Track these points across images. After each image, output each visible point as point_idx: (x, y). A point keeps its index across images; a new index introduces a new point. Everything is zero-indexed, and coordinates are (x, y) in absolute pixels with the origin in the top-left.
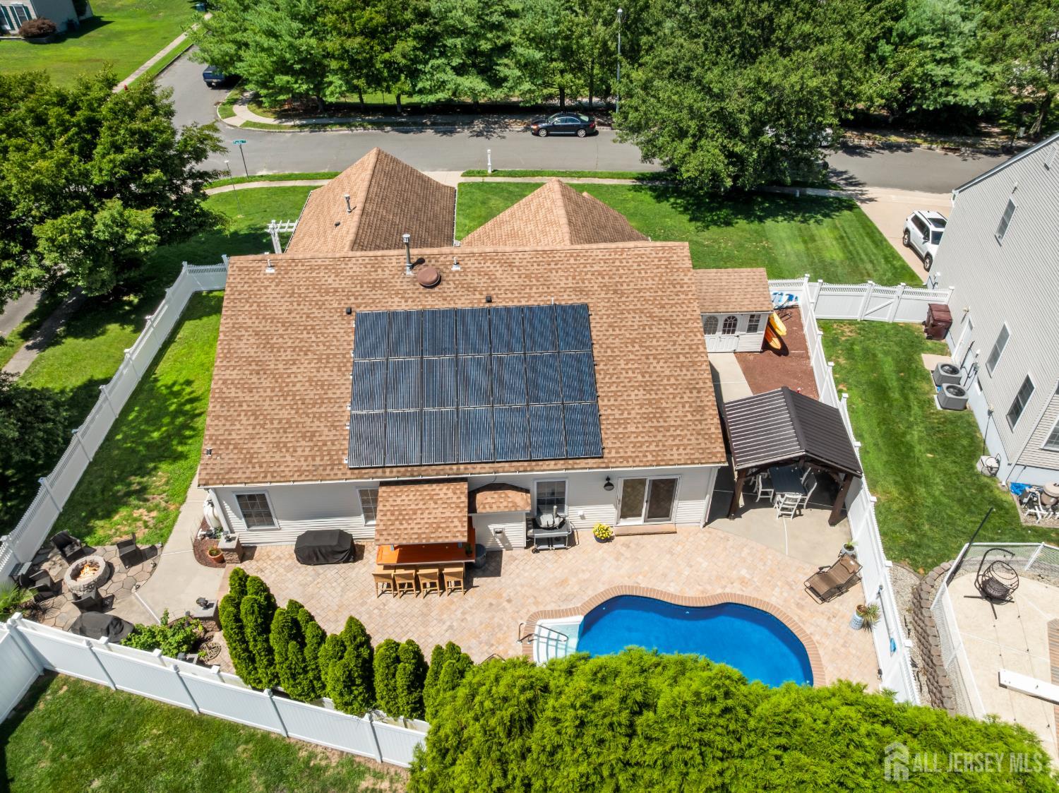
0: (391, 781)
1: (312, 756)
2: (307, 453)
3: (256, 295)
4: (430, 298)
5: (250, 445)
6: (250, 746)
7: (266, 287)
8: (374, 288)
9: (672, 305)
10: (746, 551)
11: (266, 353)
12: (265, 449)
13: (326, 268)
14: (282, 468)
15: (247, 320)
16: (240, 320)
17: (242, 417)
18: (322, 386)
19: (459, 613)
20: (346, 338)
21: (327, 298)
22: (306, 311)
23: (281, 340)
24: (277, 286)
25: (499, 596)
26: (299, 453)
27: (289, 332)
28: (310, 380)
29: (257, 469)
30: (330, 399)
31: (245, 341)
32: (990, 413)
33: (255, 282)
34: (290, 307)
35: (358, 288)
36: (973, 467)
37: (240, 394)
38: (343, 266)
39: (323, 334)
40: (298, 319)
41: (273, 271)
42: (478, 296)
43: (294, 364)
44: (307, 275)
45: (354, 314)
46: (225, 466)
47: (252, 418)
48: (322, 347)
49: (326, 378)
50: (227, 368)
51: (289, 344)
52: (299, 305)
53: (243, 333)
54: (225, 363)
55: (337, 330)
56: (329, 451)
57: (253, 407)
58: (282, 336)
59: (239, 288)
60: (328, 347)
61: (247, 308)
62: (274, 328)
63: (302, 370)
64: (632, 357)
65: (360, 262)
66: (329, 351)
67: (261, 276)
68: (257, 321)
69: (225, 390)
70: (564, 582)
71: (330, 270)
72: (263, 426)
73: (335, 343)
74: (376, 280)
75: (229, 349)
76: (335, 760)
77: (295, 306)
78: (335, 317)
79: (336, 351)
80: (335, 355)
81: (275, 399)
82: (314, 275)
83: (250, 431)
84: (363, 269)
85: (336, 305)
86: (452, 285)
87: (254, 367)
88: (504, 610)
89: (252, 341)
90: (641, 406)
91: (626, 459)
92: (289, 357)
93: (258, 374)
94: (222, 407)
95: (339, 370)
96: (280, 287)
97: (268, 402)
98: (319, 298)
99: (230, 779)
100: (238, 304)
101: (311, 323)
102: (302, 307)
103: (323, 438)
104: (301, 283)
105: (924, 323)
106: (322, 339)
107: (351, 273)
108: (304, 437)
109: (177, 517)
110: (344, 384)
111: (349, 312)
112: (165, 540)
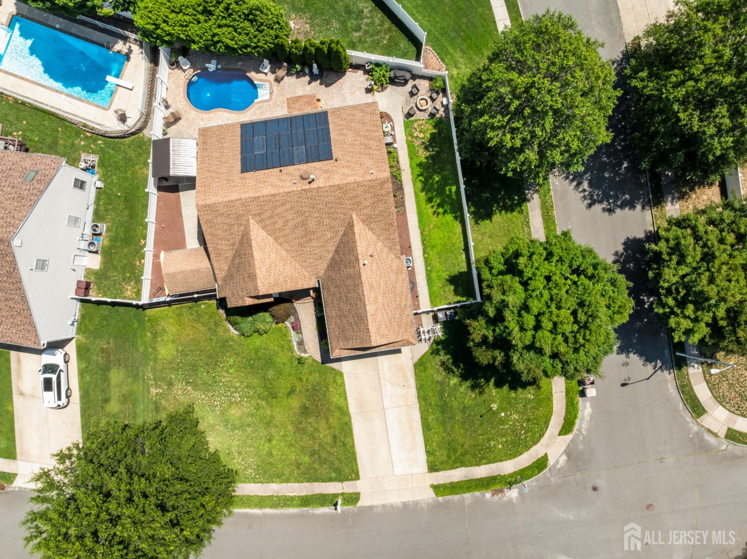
4: (305, 169)
20: (335, 151)
21: (346, 164)
22: (353, 159)
27: (358, 150)
28: (346, 135)
30: (338, 131)
34: (360, 159)
38: (342, 177)
39: (345, 151)
40: (356, 155)
48: (344, 147)
51: (357, 146)
52: (357, 161)
55: (339, 153)
60: (341, 147)
63: (350, 139)
73: (339, 149)
74: (328, 173)
79: (338, 146)
81: (358, 129)
85: (342, 162)
91: (233, 126)
92: (356, 142)
95: (335, 140)
98: (349, 164)
101: (350, 155)
102: (355, 160)
103: (338, 119)
107: (338, 174)
109: (405, 132)
110: (333, 135)
111: (336, 160)
112: (404, 121)
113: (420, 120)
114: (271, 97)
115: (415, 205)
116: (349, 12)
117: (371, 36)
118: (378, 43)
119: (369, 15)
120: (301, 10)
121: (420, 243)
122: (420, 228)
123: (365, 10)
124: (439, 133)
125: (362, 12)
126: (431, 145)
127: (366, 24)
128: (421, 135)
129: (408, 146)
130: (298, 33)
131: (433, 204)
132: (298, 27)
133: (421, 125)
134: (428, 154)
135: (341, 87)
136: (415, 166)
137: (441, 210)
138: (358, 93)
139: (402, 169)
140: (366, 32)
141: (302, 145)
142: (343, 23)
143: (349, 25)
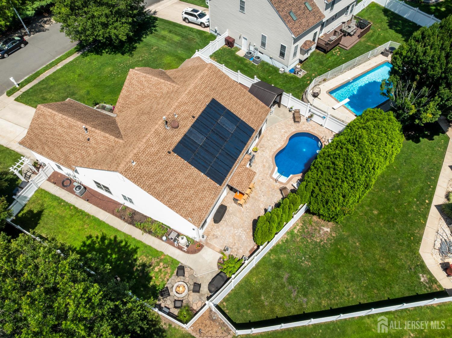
0: (298, 226)
1: (282, 241)
2: (209, 194)
3: (141, 173)
4: (182, 130)
5: (196, 207)
6: (272, 255)
7: (140, 169)
8: (166, 140)
9: (227, 82)
10: (277, 126)
11: (167, 184)
12: (200, 204)
13: (147, 148)
14: (209, 203)
15: (149, 182)
16: (148, 184)
17: (185, 204)
18: (190, 176)
19: (260, 192)
20: (178, 159)
21: (159, 155)
22: (159, 164)
23: (165, 177)
24: (142, 165)
25: (260, 181)
26: (207, 196)
27: (163, 173)
28: (186, 178)
29: (205, 209)
30: (196, 177)
31: (157, 187)
32: (271, 58)
33: (135, 171)
34: (154, 167)
35: (163, 145)
36: (279, 73)
37: (176, 200)
38: (150, 143)
39: (172, 164)
40: (161, 168)
41: (135, 163)
42: (190, 119)
43: (176, 179)
44: (145, 154)
45: (171, 152)
46: (198, 217)
47: (187, 201)
48: (177, 168)
49: (188, 173)
50: (163, 198)
51: (168, 176)
52: (155, 164)
53: (153, 186)
54: (161, 198)
55: (174, 160)
56: (212, 188)
57: (184, 199)
58: (163, 176)
59: (134, 177)
60: (178, 166)
61: (144, 179)
62: (159, 176)
63: (180, 178)
64: (234, 103)
65: (153, 137)
66: (179, 167)
67: (134, 167)
68: (152, 179)
69: (171, 203)
70: (264, 166)
71: (149, 147)
72: (192, 200)
73: (178, 164)
74: (163, 138)
75: (157, 193)
76: (286, 236)
77: (155, 165)
78: (169, 158)
79: (181, 165)
80: (182, 166)
81: (185, 191)
82: (147, 153)
83: (191, 204)
84: (156, 138)
85: (164, 155)
86: (182, 121)
87: (169, 190)
88: (265, 182)
89: (159, 185)
90: (247, 112)
91: (258, 126)
92: (173, 179)
93: (172, 191)
94: (177, 207)
95: (188, 169)
96: (144, 165)
97: (185, 194)
98: (157, 157)
99: (279, 262)
100: (140, 181)
101: (165, 165)
102: (157, 164)
103: (207, 186)
104: (147, 158)
105: (226, 44)
106: (173, 166)
107: (155, 143)
108: (203, 191)
109: (169, 256)
110: (194, 170)
111: (169, 153)
112: (179, 262)
113: (170, 277)
114: (273, 178)
115: (111, 224)
116: (311, 283)
117: (276, 289)
118: (265, 290)
119: (298, 300)
120: (336, 244)
121: (83, 209)
122: (93, 216)
123: (305, 299)
124: (146, 287)
125: (305, 295)
126: (143, 271)
127: (290, 292)
128: (156, 269)
129: (157, 251)
130: (316, 229)
131: (99, 240)
132: (322, 232)
133: (165, 275)
134: (138, 263)
135: (245, 231)
136: (138, 245)
137: (88, 242)
138: (231, 240)
139: (145, 234)
140: (283, 286)
141: (203, 144)
142: (304, 271)
143: (299, 275)
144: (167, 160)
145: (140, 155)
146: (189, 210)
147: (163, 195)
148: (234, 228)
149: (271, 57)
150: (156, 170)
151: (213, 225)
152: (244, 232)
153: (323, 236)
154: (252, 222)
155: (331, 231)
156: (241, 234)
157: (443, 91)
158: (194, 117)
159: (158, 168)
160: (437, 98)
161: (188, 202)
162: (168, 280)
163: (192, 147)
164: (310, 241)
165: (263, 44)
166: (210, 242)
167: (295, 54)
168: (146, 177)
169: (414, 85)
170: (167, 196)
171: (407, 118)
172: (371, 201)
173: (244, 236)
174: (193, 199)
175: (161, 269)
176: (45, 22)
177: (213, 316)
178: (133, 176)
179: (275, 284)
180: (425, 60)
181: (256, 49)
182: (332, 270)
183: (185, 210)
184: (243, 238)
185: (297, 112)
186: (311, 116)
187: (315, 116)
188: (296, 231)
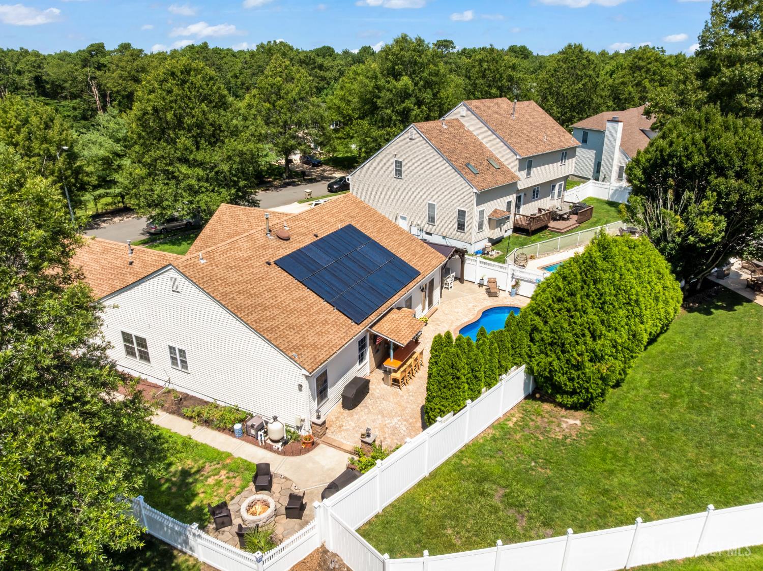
0: (513, 416)
1: (484, 437)
2: (334, 330)
3: (212, 275)
4: (294, 244)
5: (307, 342)
6: (464, 458)
7: (212, 270)
8: (265, 249)
11: (257, 299)
12: (316, 339)
13: (231, 250)
15: (225, 289)
16: (221, 291)
17: (287, 332)
18: (301, 300)
20: (283, 275)
21: (250, 262)
22: (248, 272)
23: (255, 290)
24: (217, 267)
26: (331, 331)
27: (254, 285)
28: (293, 300)
29: (325, 349)
30: (312, 303)
31: (238, 299)
32: (444, 237)
33: (203, 270)
34: (238, 274)
35: (259, 253)
37: (271, 323)
38: (238, 245)
39: (270, 278)
40: (250, 277)
41: (204, 261)
42: (310, 236)
43: (276, 297)
44: (226, 256)
45: (272, 264)
46: (310, 357)
47: (292, 330)
48: (279, 284)
49: (298, 296)
51: (262, 290)
52: (241, 271)
53: (232, 295)
54: (243, 314)
55: (275, 274)
56: (341, 324)
57: (285, 325)
58: (253, 288)
60: (281, 282)
61: (216, 284)
62: (244, 287)
63: (284, 298)
64: (385, 237)
65: (243, 241)
66: (284, 284)
67: (202, 265)
68: (231, 287)
72: (301, 330)
73: (281, 280)
74: (261, 246)
75: (236, 306)
76: (491, 431)
77: (241, 273)
78: (266, 269)
79: (287, 283)
81: (289, 316)
82: (229, 255)
83: (299, 336)
84: (249, 244)
85: (259, 264)
86: (296, 236)
87: (260, 308)
89: (242, 297)
90: (407, 252)
92: (270, 296)
93: (266, 310)
94: (271, 333)
95: (299, 290)
96: (220, 267)
97: (289, 320)
98: (247, 264)
99: (480, 470)
101: (258, 276)
102: (244, 271)
103: (332, 320)
104: (228, 261)
106: (273, 281)
107: (246, 248)
108: (324, 324)
109: (243, 460)
110: (309, 294)
113: (239, 493)
116: (557, 502)
118: (454, 517)
119: (532, 533)
120: (597, 440)
128: (211, 481)
129: (219, 452)
130: (551, 422)
132: (564, 426)
133: (227, 490)
134: (173, 471)
135: (406, 420)
139: (198, 427)
140: (494, 510)
141: (330, 267)
142: (537, 484)
143: (528, 490)
144: (263, 271)
145: (216, 254)
146: (295, 343)
147: (247, 312)
148: (383, 416)
149: (445, 235)
150: (241, 279)
151: (340, 412)
152: (405, 423)
153: (567, 430)
154: (419, 409)
155: (583, 424)
156: (397, 426)
157: (715, 181)
158: (316, 236)
159: (245, 277)
160: (709, 193)
161: (294, 332)
162: (233, 498)
163: (310, 265)
164: (542, 438)
165: (431, 219)
166: (333, 437)
167: (481, 226)
168: (220, 282)
169: (670, 195)
170: (254, 315)
171: (676, 251)
172: (650, 382)
173: (405, 429)
174: (303, 329)
175: (221, 481)
176: (104, 221)
177: (329, 562)
178: (197, 275)
179: (475, 508)
180: (674, 151)
181: (421, 230)
182: (599, 481)
183: (287, 341)
184: (402, 431)
185: (492, 281)
186: (517, 283)
187: (522, 283)
188: (511, 424)
